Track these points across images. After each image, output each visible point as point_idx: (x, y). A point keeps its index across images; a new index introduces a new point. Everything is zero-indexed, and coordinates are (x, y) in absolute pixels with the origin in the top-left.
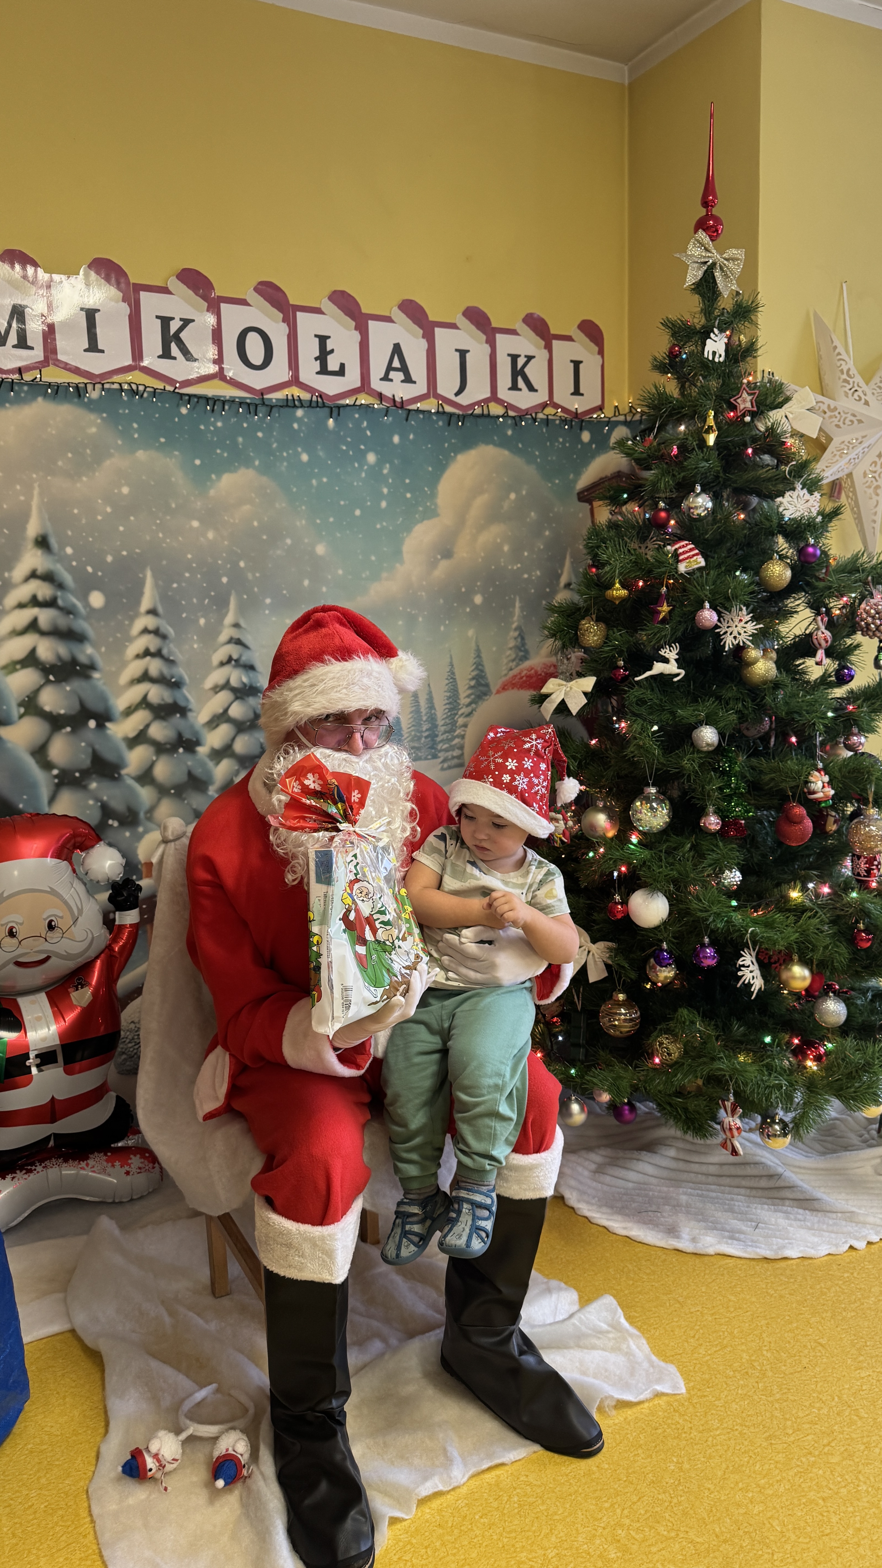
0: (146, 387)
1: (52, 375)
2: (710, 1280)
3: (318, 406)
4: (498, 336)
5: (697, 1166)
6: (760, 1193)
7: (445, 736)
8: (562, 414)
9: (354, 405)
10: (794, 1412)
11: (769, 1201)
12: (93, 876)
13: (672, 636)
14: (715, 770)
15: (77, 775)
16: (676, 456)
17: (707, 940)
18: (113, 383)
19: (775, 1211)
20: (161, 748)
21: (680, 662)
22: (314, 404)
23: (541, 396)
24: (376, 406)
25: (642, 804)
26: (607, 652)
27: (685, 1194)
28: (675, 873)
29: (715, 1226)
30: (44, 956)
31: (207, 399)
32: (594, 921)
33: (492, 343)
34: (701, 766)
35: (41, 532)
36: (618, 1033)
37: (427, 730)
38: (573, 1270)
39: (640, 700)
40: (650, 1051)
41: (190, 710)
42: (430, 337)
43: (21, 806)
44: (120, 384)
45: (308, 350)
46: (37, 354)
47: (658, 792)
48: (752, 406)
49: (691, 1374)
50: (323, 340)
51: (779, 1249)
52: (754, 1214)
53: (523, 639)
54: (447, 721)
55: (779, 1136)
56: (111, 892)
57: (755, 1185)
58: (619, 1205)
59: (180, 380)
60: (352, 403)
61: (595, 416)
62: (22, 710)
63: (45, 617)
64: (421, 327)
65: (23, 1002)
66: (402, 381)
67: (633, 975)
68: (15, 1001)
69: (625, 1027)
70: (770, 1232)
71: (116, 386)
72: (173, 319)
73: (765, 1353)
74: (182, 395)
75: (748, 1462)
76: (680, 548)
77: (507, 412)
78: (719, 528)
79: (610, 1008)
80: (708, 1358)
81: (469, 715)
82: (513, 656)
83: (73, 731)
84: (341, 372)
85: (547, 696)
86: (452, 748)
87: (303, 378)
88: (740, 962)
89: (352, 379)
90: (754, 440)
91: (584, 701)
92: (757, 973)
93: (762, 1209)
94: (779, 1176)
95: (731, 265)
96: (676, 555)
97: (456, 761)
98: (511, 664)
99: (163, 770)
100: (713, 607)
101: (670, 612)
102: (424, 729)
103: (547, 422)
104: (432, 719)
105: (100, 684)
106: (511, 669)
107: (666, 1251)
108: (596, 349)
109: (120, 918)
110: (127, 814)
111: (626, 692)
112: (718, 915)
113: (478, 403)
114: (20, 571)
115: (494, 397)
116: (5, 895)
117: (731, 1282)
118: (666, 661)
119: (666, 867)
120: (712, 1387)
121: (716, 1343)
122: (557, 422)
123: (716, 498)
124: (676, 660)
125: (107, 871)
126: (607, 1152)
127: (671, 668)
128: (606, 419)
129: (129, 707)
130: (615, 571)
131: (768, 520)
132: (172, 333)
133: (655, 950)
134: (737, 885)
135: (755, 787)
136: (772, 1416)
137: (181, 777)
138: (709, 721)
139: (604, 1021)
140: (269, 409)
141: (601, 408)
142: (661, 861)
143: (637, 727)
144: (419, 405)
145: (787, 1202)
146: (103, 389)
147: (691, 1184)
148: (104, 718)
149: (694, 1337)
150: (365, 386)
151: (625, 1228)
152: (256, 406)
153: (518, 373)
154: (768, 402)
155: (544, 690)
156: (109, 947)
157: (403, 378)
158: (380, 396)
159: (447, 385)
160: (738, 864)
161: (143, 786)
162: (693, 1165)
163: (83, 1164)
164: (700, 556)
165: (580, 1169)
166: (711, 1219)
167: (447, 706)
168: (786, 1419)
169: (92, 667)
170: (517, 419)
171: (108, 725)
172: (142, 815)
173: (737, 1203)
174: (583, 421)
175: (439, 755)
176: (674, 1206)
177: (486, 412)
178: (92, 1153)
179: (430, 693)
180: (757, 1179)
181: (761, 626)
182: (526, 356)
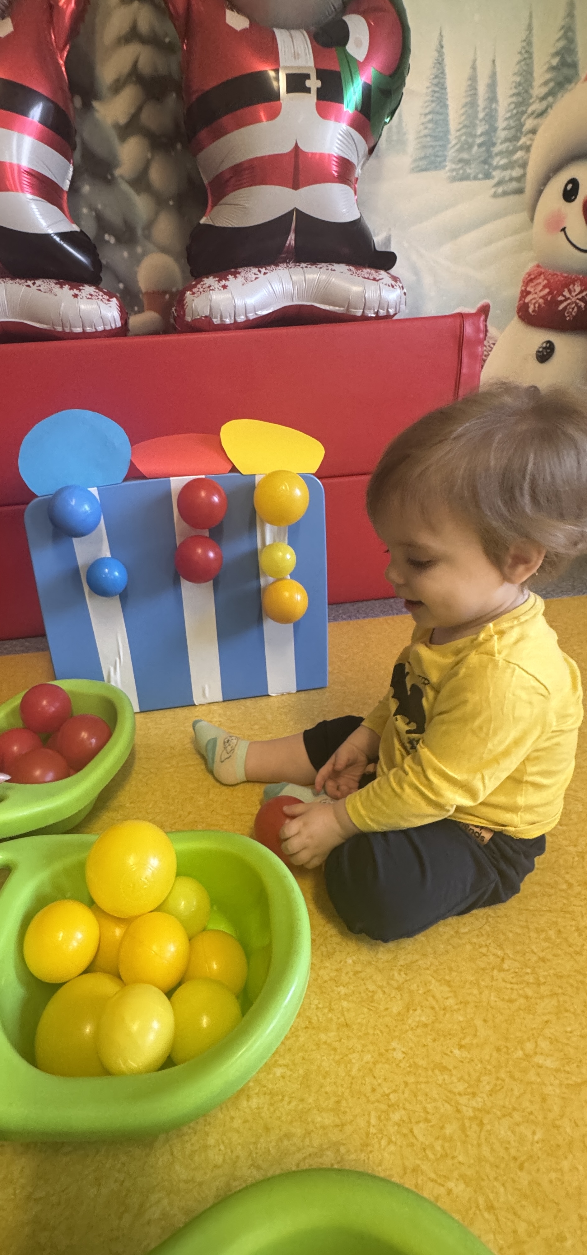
7: (505, 146)
20: (155, 141)
54: (511, 122)
81: (541, 113)
99: (158, 174)
102: (479, 131)
104: (491, 117)
110: (124, 229)
129: (117, 81)
167: (514, 99)
175: (494, 173)
179: (493, 76)
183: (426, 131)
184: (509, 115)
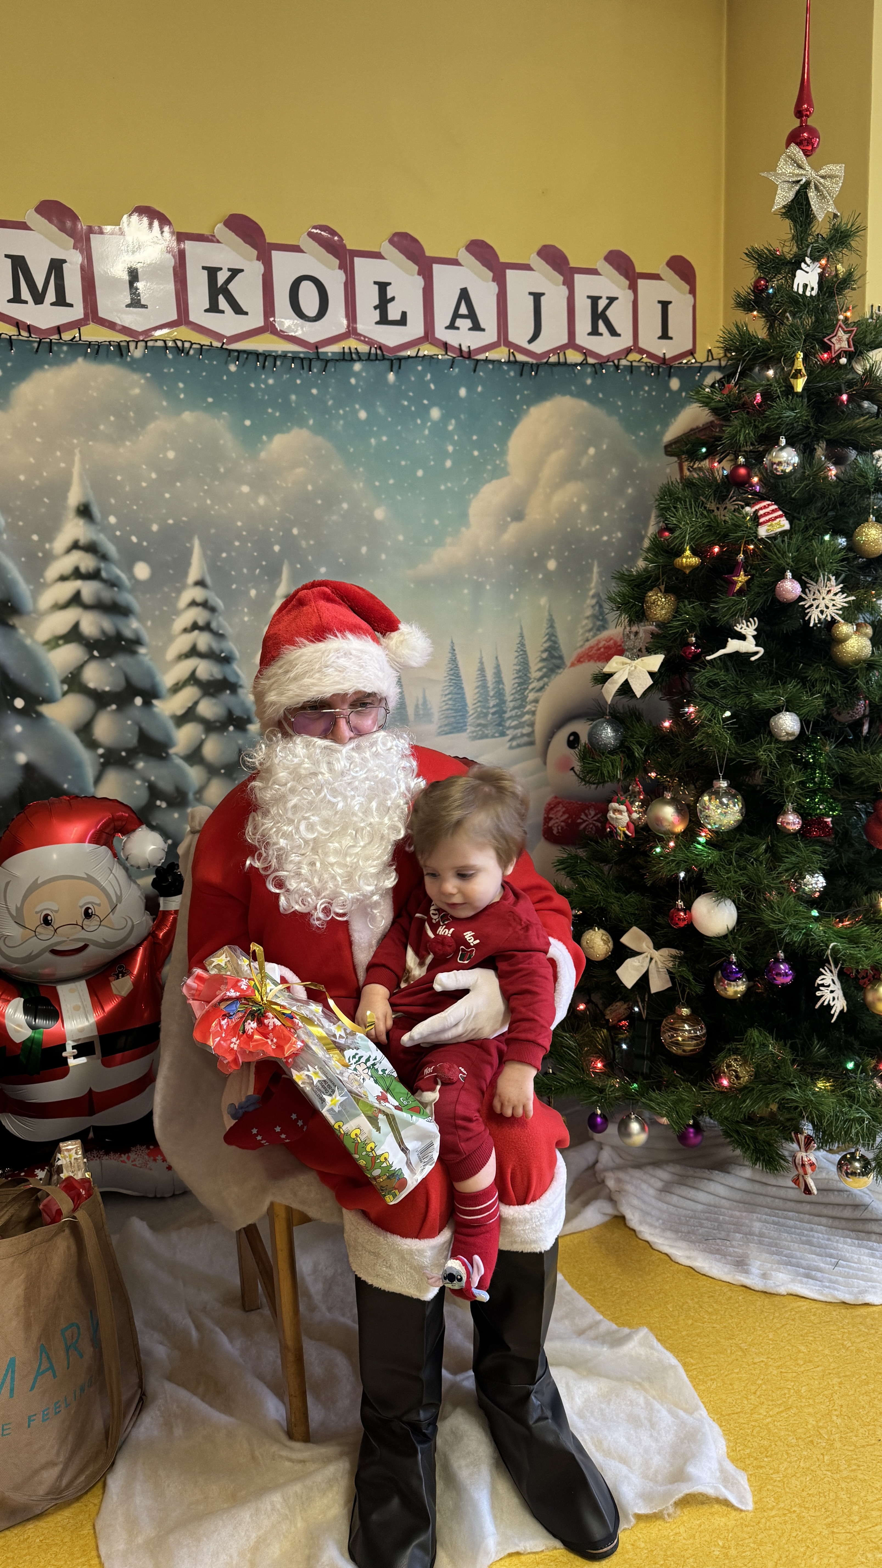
0: (192, 344)
1: (92, 334)
2: (779, 1325)
3: (377, 359)
4: (577, 277)
5: (774, 1189)
6: (843, 1224)
7: (514, 713)
8: (648, 360)
9: (417, 356)
10: (862, 1494)
11: (852, 1234)
12: (133, 861)
13: (749, 610)
14: (797, 762)
15: (123, 754)
16: (760, 405)
17: (781, 955)
18: (156, 340)
19: (859, 1246)
20: (210, 726)
21: (758, 639)
22: (373, 357)
23: (626, 341)
24: (440, 357)
25: (710, 800)
26: (676, 627)
27: (760, 1220)
28: (744, 879)
29: (790, 1262)
30: (81, 944)
31: (257, 355)
32: (659, 925)
33: (569, 284)
34: (778, 757)
35: (83, 500)
36: (680, 1052)
37: (494, 706)
38: (628, 1302)
39: (712, 681)
40: (717, 1072)
41: (241, 686)
42: (500, 280)
43: (66, 786)
44: (165, 341)
45: (367, 297)
46: (77, 312)
47: (729, 786)
48: (849, 346)
49: (748, 1438)
50: (383, 287)
51: (860, 1293)
52: (835, 1249)
53: (601, 607)
54: (517, 696)
55: (859, 1175)
56: (155, 876)
57: (839, 1214)
58: (684, 1229)
59: (228, 335)
60: (414, 354)
61: (685, 361)
62: (65, 687)
63: (88, 590)
64: (490, 269)
65: (63, 991)
66: (470, 329)
67: (698, 989)
68: (55, 989)
69: (689, 1045)
70: (851, 1271)
71: (160, 344)
72: (221, 269)
73: (835, 1418)
74: (230, 351)
75: (805, 1554)
76: (761, 509)
77: (586, 359)
78: (807, 486)
79: (672, 1024)
80: (769, 1419)
81: (541, 689)
82: (590, 626)
83: (120, 709)
84: (403, 321)
85: (610, 675)
86: (521, 725)
87: (361, 328)
88: (819, 981)
89: (415, 328)
90: (850, 384)
91: (650, 682)
92: (839, 993)
93: (845, 1243)
94: (866, 1207)
95: (828, 183)
96: (756, 518)
97: (525, 739)
98: (587, 634)
99: (212, 749)
100: (796, 577)
101: (748, 582)
102: (491, 704)
103: (631, 369)
104: (500, 694)
105: (147, 659)
106: (587, 640)
107: (733, 1287)
108: (687, 287)
109: (164, 903)
110: (176, 795)
111: (697, 672)
112: (794, 927)
113: (554, 351)
114: (62, 542)
115: (572, 343)
116: (39, 882)
117: (804, 1329)
118: (743, 637)
119: (736, 872)
120: (771, 1456)
121: (779, 1402)
122: (643, 369)
123: (807, 451)
124: (754, 636)
125: (147, 856)
126: (677, 1169)
127: (749, 646)
128: (698, 365)
129: (177, 684)
130: (685, 537)
131: (863, 476)
132: (219, 284)
133: (723, 962)
134: (819, 891)
135: (843, 781)
136: (837, 1497)
137: (230, 756)
138: (789, 707)
139: (665, 1038)
140: (324, 364)
141: (692, 353)
142: (731, 864)
143: (706, 713)
144: (487, 354)
145: (874, 1237)
146: (146, 347)
147: (766, 1210)
148: (150, 694)
149: (755, 1393)
150: (429, 336)
151: (688, 1258)
152: (310, 360)
153: (598, 316)
154: (867, 341)
155: (607, 669)
156: (152, 934)
157: (471, 325)
158: (446, 346)
159: (519, 332)
160: (821, 869)
161: (191, 765)
162: (769, 1188)
163: (124, 1157)
164: (784, 518)
165: (644, 1186)
166: (786, 1252)
167: (517, 680)
168: (852, 1503)
169: (138, 641)
170: (598, 367)
171: (155, 702)
172: (191, 796)
173: (816, 1235)
174: (671, 367)
175: (508, 732)
176: (746, 1234)
177: (562, 360)
178: (135, 1146)
179: (498, 667)
180: (841, 1208)
181: (853, 598)
182: (608, 298)
183: (447, 706)
184: (514, 691)
